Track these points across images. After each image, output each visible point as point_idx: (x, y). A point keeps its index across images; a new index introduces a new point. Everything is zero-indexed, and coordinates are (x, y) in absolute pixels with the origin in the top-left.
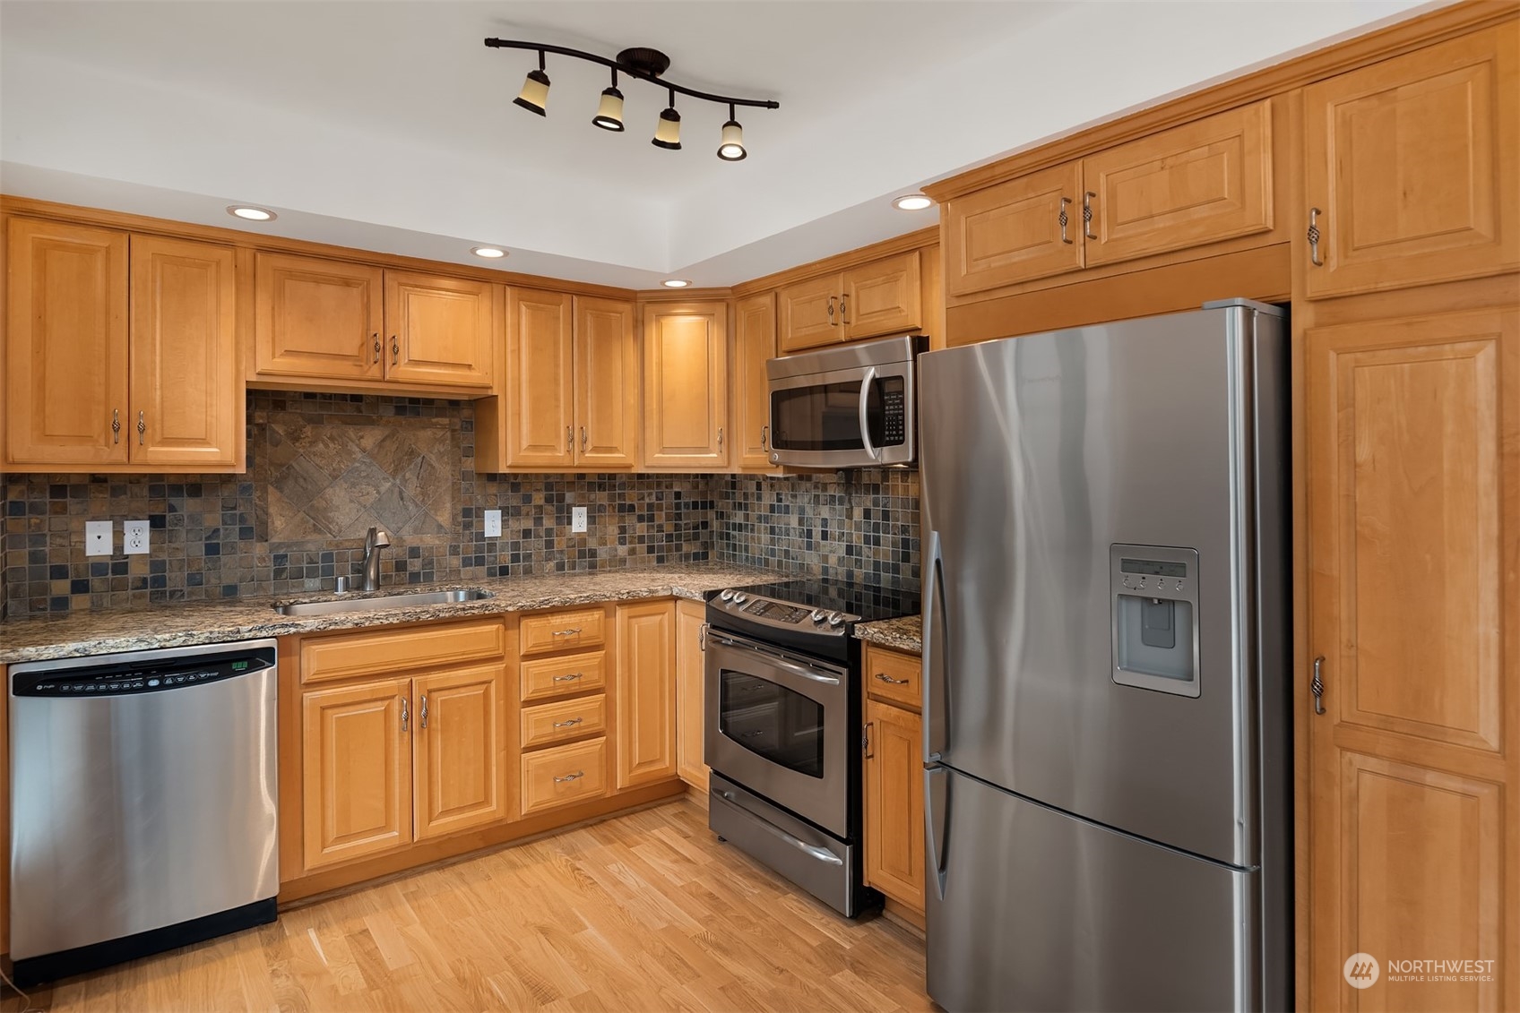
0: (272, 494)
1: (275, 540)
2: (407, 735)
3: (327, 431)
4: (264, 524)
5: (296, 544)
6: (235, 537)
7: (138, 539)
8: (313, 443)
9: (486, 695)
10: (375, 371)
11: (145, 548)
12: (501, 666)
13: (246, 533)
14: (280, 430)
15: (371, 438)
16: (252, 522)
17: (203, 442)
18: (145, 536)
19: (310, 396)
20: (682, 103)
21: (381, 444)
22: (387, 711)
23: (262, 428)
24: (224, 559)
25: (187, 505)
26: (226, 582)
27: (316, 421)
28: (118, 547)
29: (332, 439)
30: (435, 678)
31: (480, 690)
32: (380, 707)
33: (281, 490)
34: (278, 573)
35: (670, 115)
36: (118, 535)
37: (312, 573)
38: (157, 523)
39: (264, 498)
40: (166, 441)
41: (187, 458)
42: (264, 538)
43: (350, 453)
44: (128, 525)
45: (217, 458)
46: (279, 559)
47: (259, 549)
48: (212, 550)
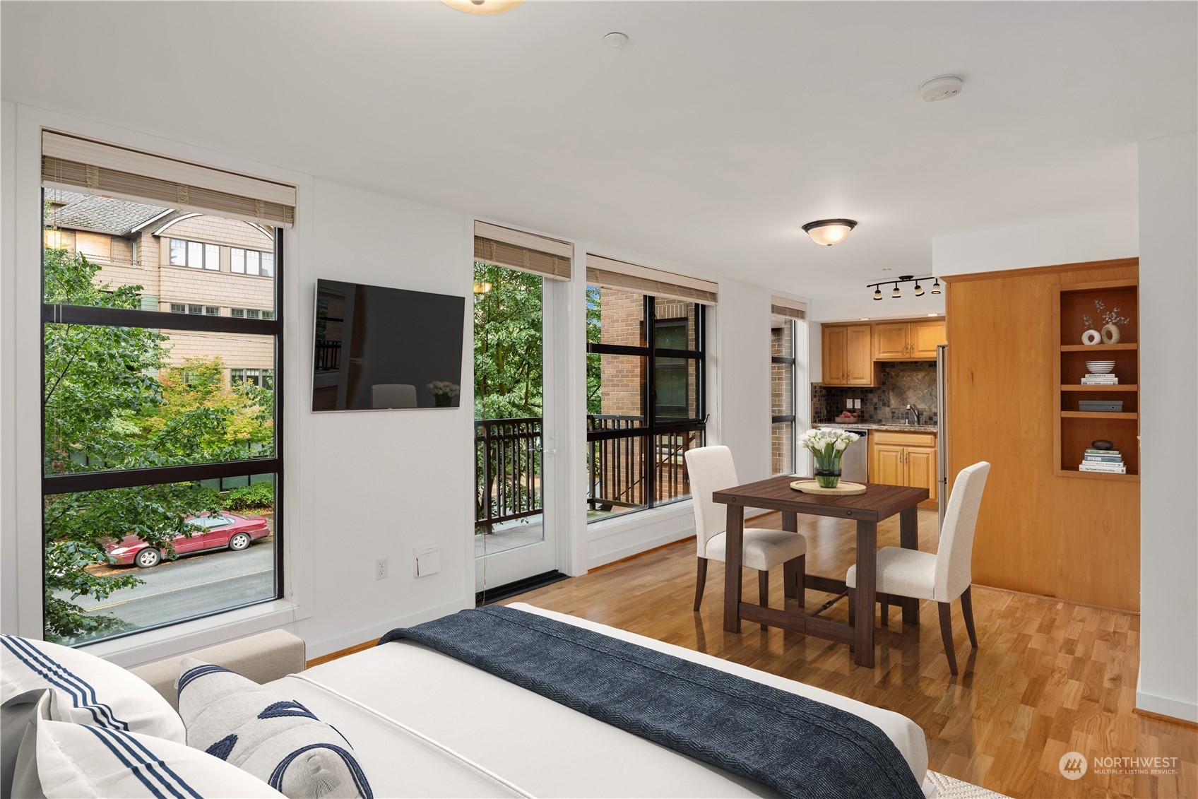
0: (891, 393)
1: (892, 407)
2: (902, 464)
3: (907, 374)
4: (889, 402)
5: (898, 408)
6: (881, 405)
7: (858, 404)
8: (902, 377)
9: (928, 458)
10: (908, 356)
11: (859, 407)
12: (934, 449)
13: (884, 405)
14: (893, 374)
15: (920, 375)
16: (886, 401)
17: (862, 378)
18: (860, 403)
19: (902, 363)
20: (919, 283)
21: (924, 377)
22: (896, 456)
23: (888, 373)
24: (878, 412)
25: (870, 396)
26: (879, 418)
27: (903, 371)
28: (854, 406)
29: (908, 376)
30: (911, 449)
31: (926, 456)
32: (895, 454)
33: (893, 391)
34: (893, 417)
35: (918, 287)
36: (854, 403)
37: (903, 418)
38: (862, 401)
39: (888, 394)
40: (855, 378)
41: (862, 383)
42: (889, 406)
43: (914, 380)
44: (856, 400)
45: (865, 383)
46: (893, 413)
47: (887, 409)
48: (875, 409)
